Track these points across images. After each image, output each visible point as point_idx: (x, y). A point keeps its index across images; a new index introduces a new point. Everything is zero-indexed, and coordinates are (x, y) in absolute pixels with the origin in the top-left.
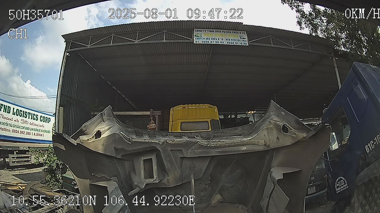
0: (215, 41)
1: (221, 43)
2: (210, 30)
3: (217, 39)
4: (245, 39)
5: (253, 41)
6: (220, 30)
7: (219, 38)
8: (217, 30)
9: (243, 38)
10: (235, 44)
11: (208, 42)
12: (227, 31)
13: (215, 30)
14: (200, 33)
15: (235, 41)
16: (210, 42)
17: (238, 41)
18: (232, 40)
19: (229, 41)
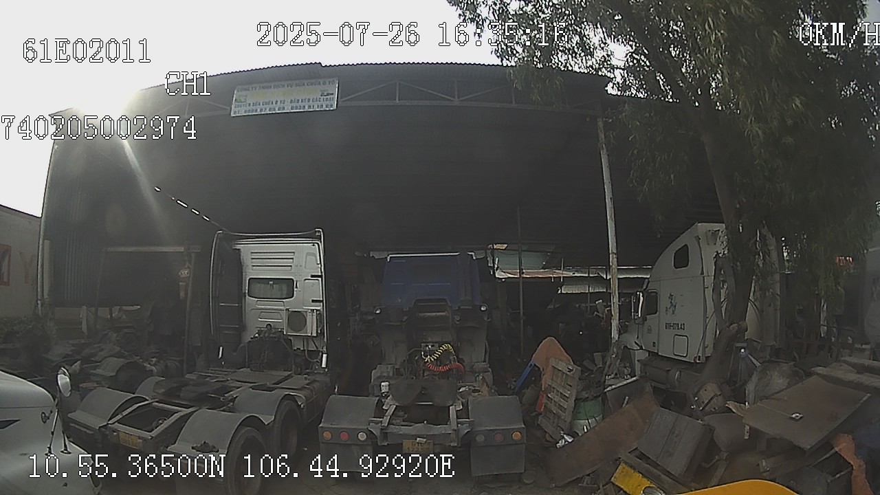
0: (268, 107)
1: (279, 110)
2: (265, 84)
3: (274, 103)
4: (332, 94)
5: (350, 97)
6: (282, 83)
7: (276, 102)
8: (276, 83)
9: (328, 95)
10: (306, 109)
11: (256, 111)
12: (297, 82)
13: (272, 84)
14: (244, 93)
15: (309, 100)
16: (259, 110)
17: (317, 101)
18: (302, 101)
19: (294, 105)
